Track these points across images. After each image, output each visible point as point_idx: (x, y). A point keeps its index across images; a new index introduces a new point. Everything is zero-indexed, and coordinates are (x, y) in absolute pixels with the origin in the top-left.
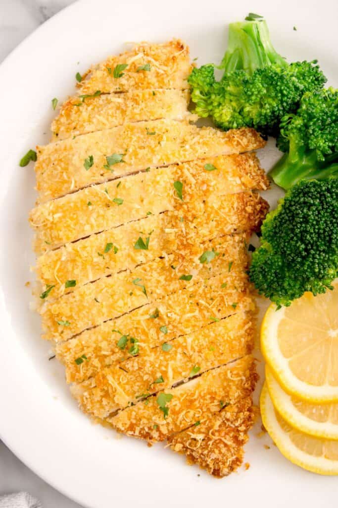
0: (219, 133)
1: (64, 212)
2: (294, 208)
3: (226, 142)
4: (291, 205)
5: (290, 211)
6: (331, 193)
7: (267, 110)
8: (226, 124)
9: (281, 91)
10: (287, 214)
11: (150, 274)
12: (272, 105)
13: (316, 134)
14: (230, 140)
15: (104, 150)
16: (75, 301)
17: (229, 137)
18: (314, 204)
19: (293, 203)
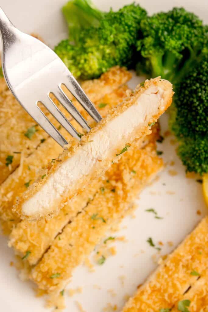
0: (96, 81)
1: (13, 189)
2: (185, 101)
3: (105, 84)
4: (182, 101)
5: (185, 105)
6: (202, 74)
7: (123, 45)
8: (97, 73)
9: (126, 24)
10: (184, 108)
11: (100, 205)
12: (124, 39)
13: (167, 40)
14: (107, 81)
15: (20, 130)
16: (56, 254)
17: (104, 80)
18: (197, 88)
19: (182, 99)
